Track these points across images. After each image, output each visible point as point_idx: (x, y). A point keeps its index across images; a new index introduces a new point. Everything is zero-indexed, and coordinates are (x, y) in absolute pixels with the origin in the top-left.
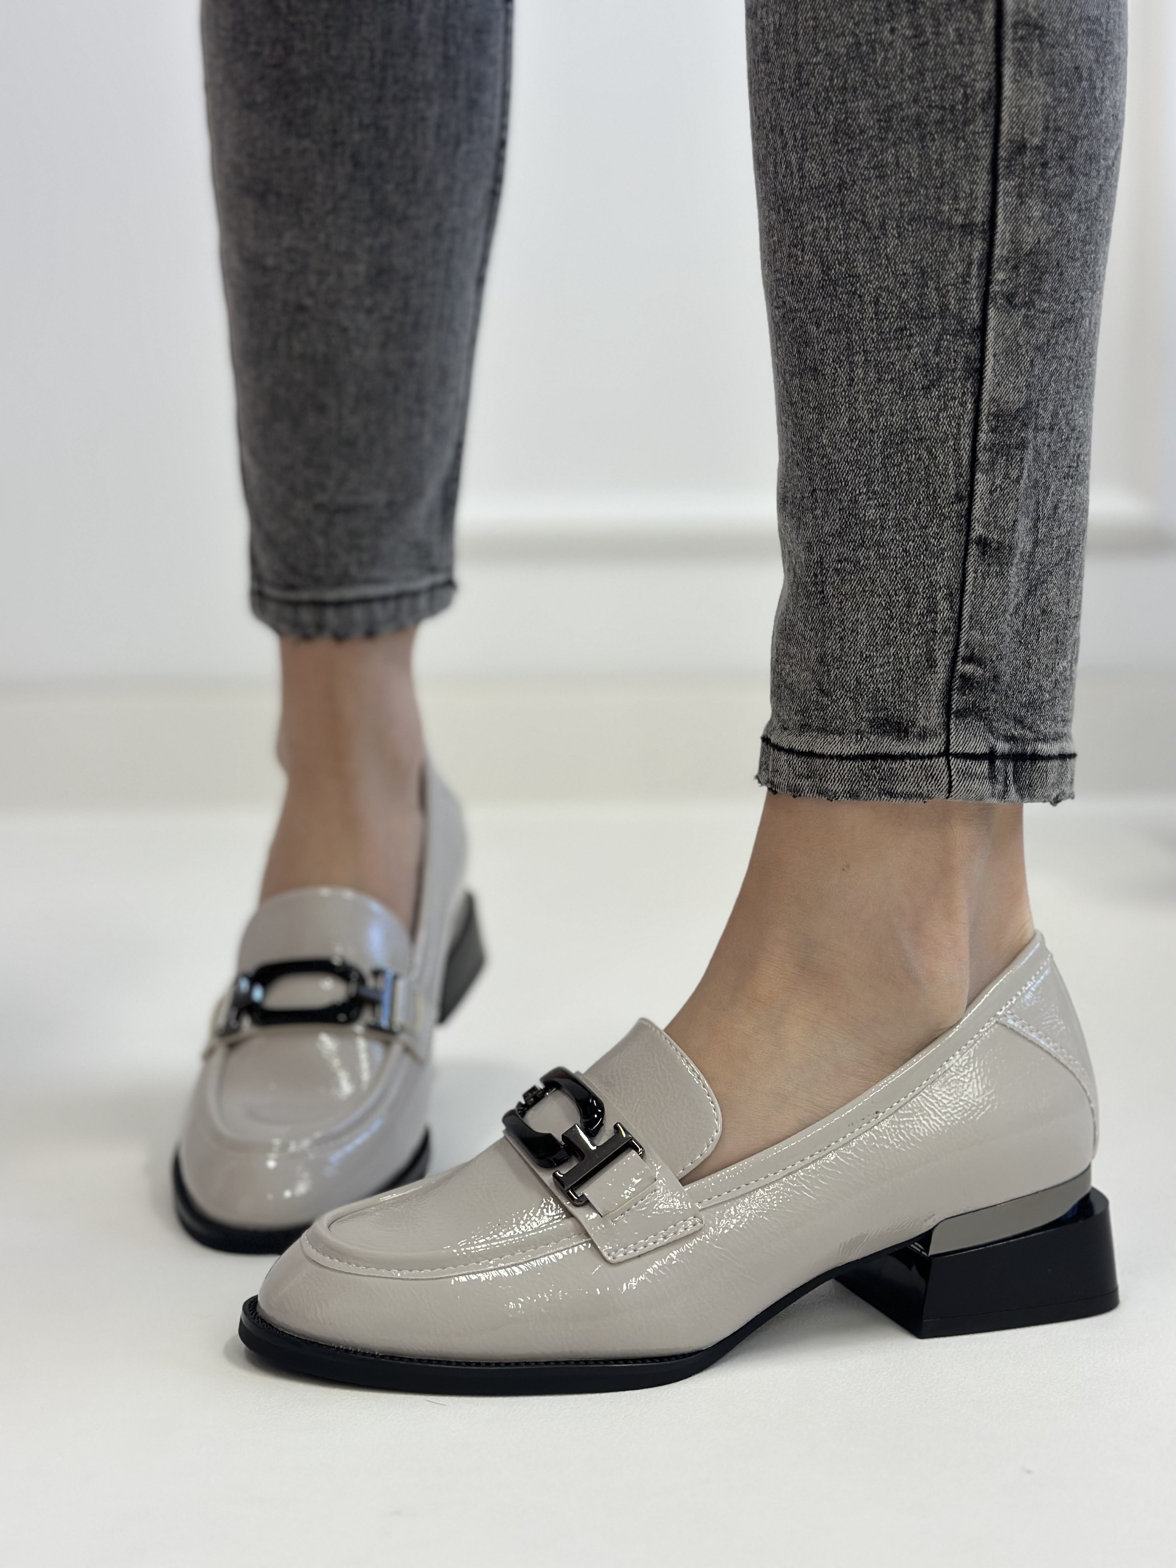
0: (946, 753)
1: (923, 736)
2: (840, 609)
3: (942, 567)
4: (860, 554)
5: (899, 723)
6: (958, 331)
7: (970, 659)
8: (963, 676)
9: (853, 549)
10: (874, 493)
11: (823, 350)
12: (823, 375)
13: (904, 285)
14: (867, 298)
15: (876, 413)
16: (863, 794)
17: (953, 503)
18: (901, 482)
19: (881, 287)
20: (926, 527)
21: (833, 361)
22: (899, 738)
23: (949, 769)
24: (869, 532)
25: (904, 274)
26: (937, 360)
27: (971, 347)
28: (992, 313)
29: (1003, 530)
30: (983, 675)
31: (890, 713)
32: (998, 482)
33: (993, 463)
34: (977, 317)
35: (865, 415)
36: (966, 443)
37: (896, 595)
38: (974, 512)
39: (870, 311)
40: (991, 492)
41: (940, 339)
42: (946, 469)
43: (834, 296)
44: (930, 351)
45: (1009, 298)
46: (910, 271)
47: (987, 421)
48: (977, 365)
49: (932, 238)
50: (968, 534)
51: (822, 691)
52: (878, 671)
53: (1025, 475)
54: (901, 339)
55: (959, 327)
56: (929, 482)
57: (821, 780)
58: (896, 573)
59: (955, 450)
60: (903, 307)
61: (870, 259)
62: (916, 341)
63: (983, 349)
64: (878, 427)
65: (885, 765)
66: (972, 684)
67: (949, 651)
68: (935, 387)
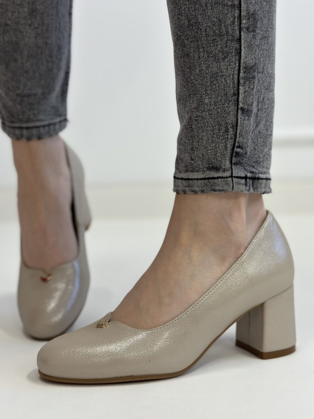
0: (232, 176)
1: (224, 171)
2: (198, 132)
3: (230, 117)
4: (203, 114)
5: (217, 168)
6: (232, 40)
7: (239, 147)
8: (236, 152)
9: (201, 113)
10: (208, 94)
11: (190, 48)
12: (190, 56)
13: (214, 25)
14: (203, 30)
15: (208, 67)
16: (205, 191)
17: (232, 96)
18: (216, 90)
19: (207, 26)
20: (224, 104)
21: (193, 52)
22: (216, 172)
23: (233, 182)
24: (206, 107)
25: (214, 21)
26: (226, 49)
27: (237, 45)
28: (242, 34)
29: (248, 105)
30: (242, 152)
31: (213, 165)
32: (247, 89)
33: (245, 83)
34: (238, 35)
35: (204, 68)
36: (236, 77)
37: (215, 126)
38: (239, 99)
39: (204, 34)
40: (245, 93)
41: (227, 42)
42: (230, 85)
43: (192, 30)
44: (224, 47)
45: (248, 29)
46: (216, 20)
47: (243, 69)
48: (239, 51)
49: (222, 10)
50: (238, 106)
51: (191, 159)
52: (209, 152)
53: (255, 86)
54: (214, 43)
55: (233, 39)
56: (225, 90)
57: (192, 187)
58: (215, 120)
59: (233, 79)
60: (214, 32)
61: (203, 17)
62: (219, 43)
63: (240, 46)
64: (208, 72)
65: (212, 181)
66: (239, 155)
67: (232, 144)
68: (226, 58)
